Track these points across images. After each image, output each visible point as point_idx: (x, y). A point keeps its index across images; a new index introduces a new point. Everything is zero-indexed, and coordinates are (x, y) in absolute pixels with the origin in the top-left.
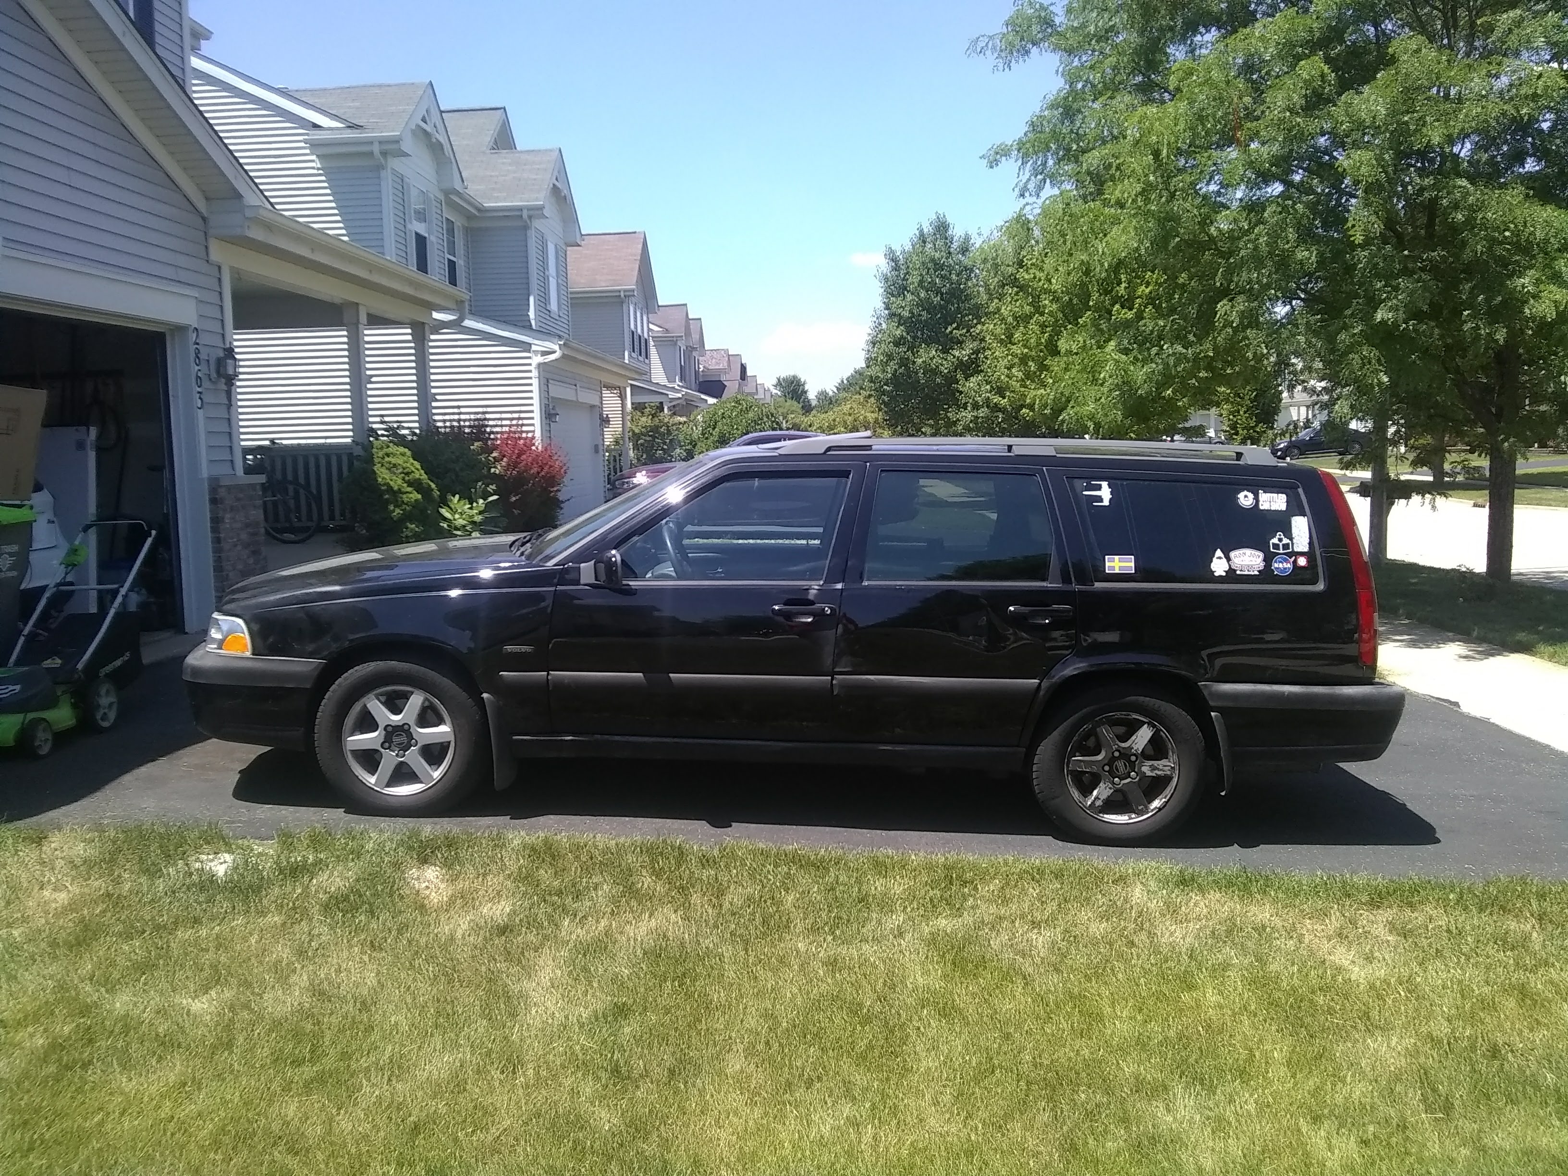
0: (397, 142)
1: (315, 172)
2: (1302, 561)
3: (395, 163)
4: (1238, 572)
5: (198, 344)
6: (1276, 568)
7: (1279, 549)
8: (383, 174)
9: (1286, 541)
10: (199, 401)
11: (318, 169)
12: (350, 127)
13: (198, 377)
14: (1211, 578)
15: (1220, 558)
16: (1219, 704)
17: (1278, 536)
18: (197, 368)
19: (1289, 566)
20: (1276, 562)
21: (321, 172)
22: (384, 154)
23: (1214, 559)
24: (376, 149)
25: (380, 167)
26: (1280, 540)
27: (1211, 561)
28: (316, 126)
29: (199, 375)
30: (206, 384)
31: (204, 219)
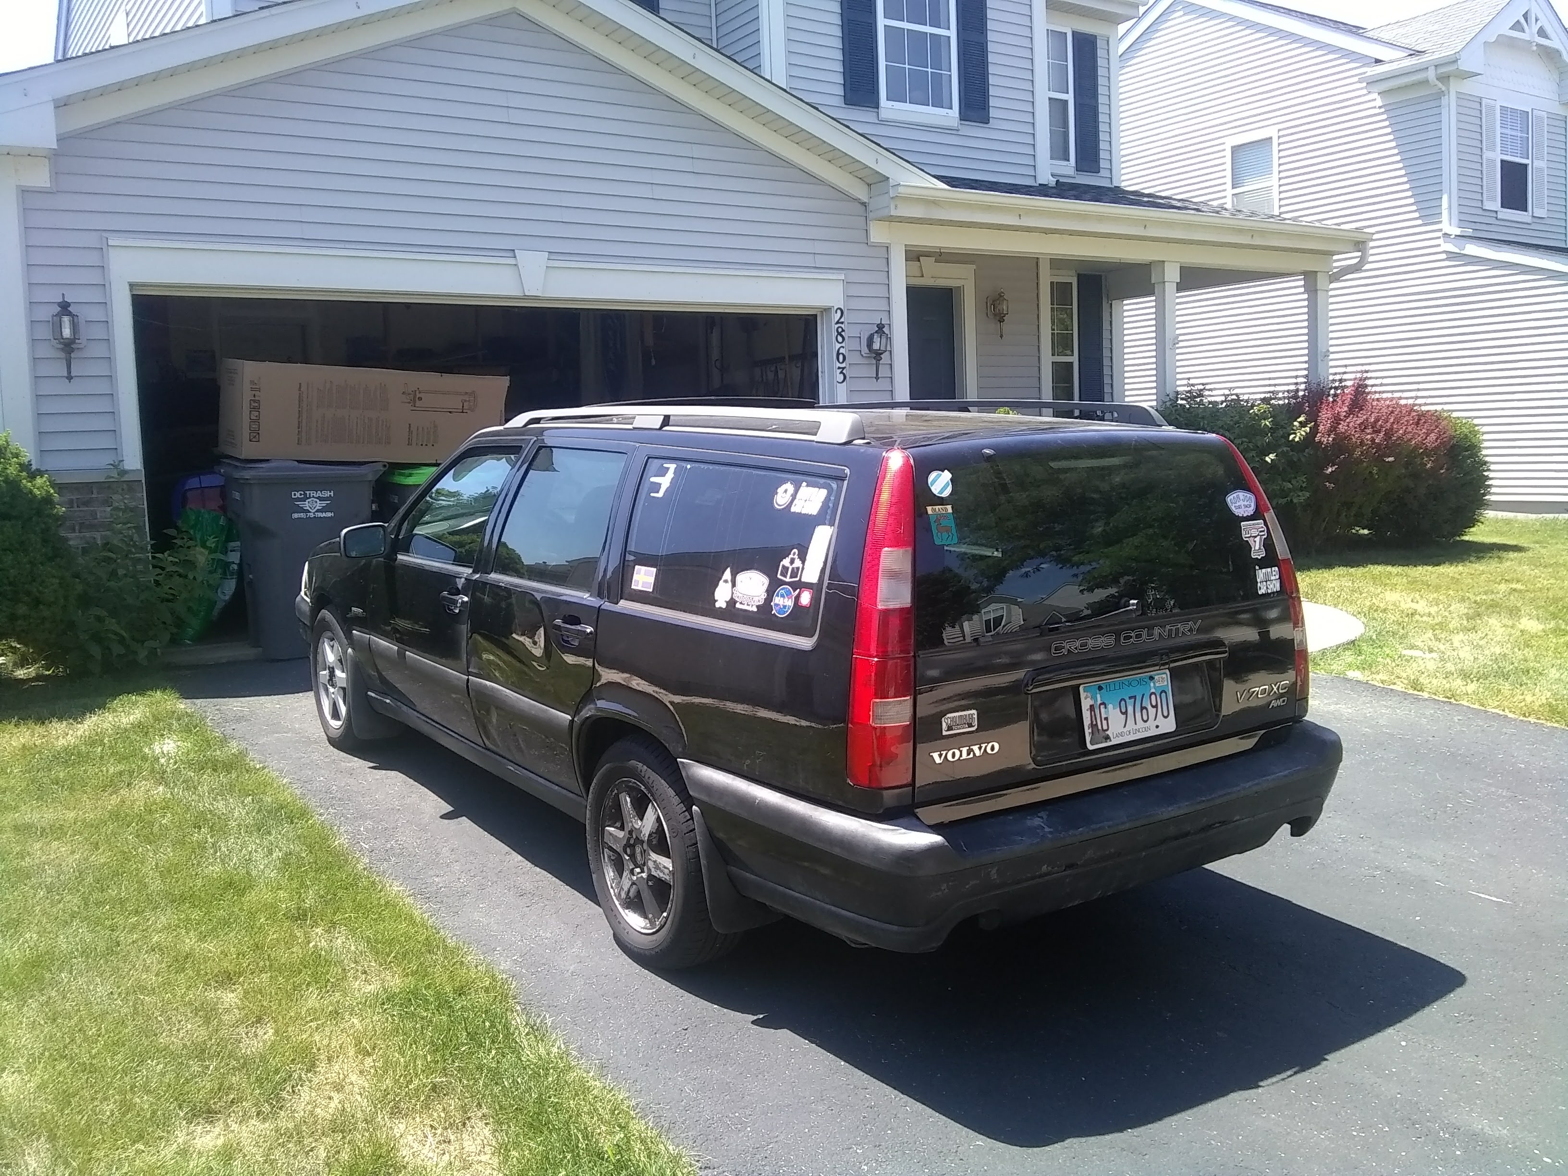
0: (1456, 61)
1: (1377, 111)
2: (806, 598)
3: (1455, 87)
4: (738, 606)
5: (842, 323)
6: (777, 605)
7: (786, 577)
8: (1444, 101)
9: (798, 563)
10: (842, 375)
11: (1380, 107)
12: (1411, 55)
13: (838, 354)
14: (709, 609)
15: (726, 581)
17: (791, 556)
18: (838, 346)
19: (790, 603)
20: (777, 595)
21: (1383, 110)
22: (1444, 79)
23: (721, 582)
24: (1431, 74)
25: (1440, 94)
26: (792, 561)
27: (717, 585)
28: (1378, 61)
29: (842, 351)
30: (852, 358)
31: (864, 204)
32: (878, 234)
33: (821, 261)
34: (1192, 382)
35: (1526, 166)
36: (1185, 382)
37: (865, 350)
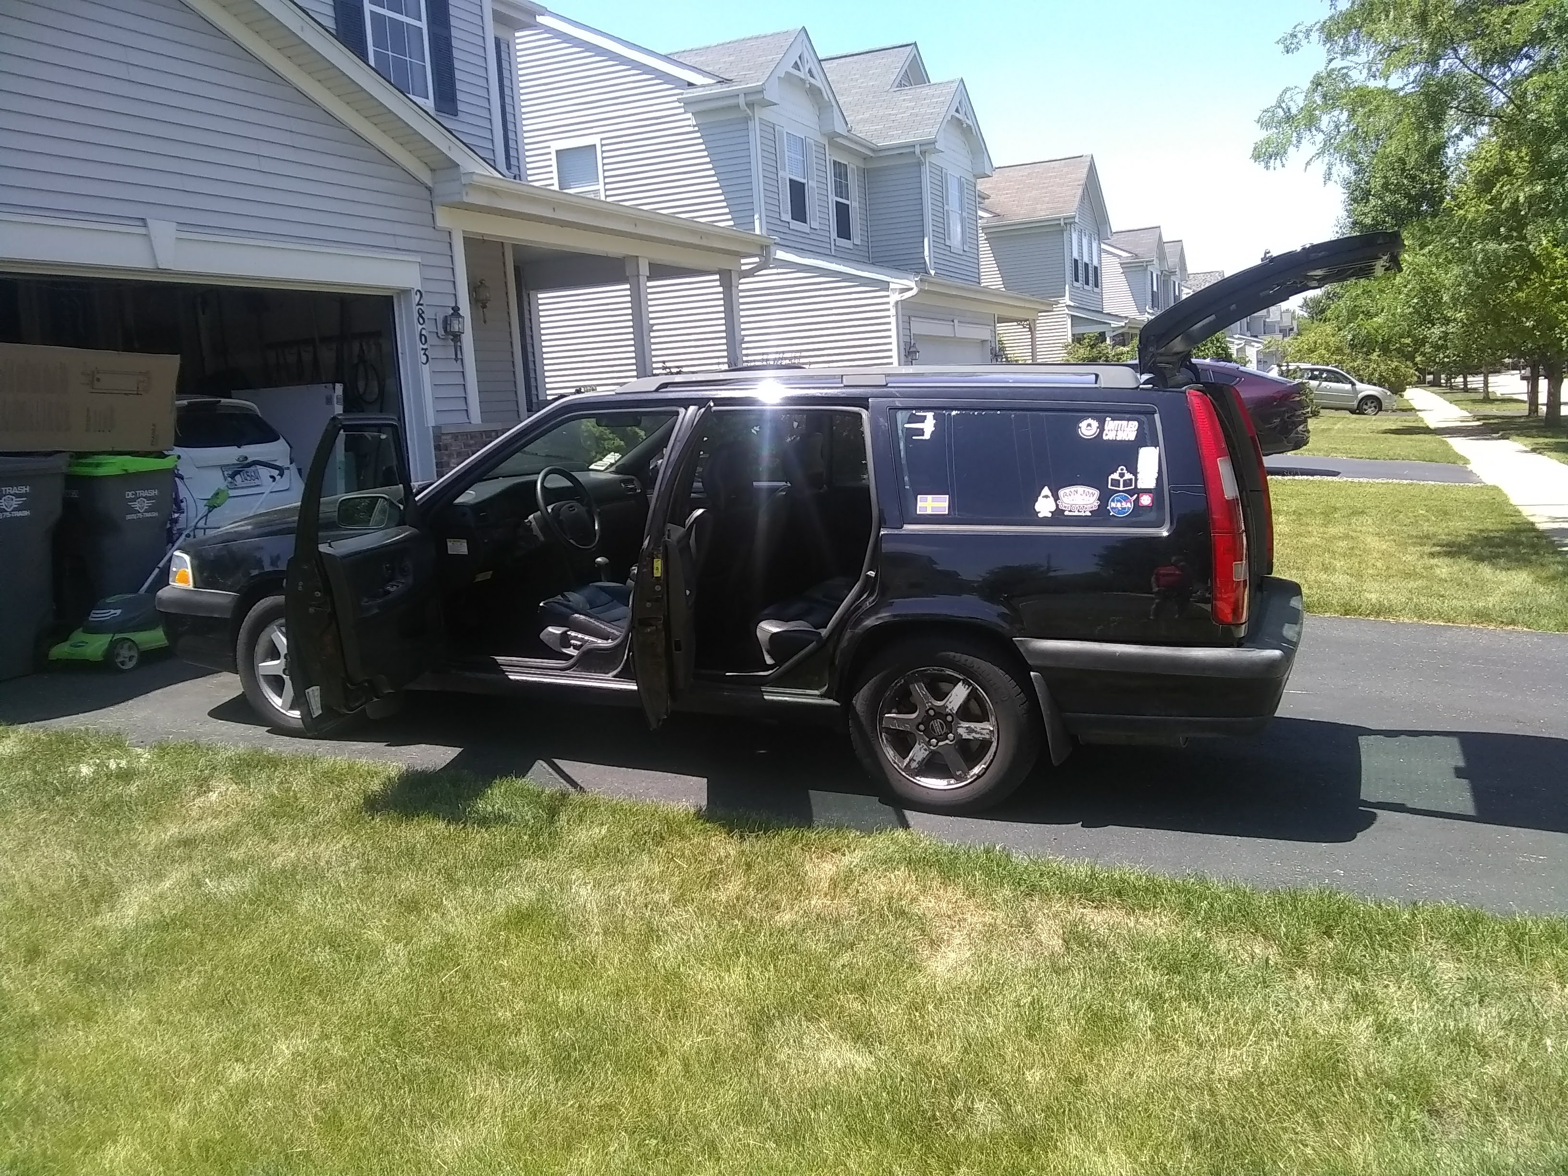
0: (761, 92)
1: (691, 129)
2: (1146, 500)
3: (762, 113)
4: (1066, 513)
5: (422, 305)
6: (1112, 508)
7: (1118, 487)
8: (751, 124)
9: (1128, 476)
10: (425, 357)
11: (694, 126)
12: (720, 82)
13: (421, 335)
14: (1034, 519)
15: (1047, 497)
16: (1038, 663)
17: (1119, 471)
18: (420, 327)
19: (1129, 505)
20: (1113, 501)
21: (696, 129)
22: (751, 105)
23: (1040, 498)
24: (742, 101)
25: (747, 119)
26: (1122, 475)
27: (1037, 500)
28: (690, 85)
29: (424, 332)
30: (433, 340)
31: (429, 189)
32: (444, 218)
33: (402, 243)
34: (668, 364)
35: (804, 184)
36: (661, 365)
37: (441, 332)
